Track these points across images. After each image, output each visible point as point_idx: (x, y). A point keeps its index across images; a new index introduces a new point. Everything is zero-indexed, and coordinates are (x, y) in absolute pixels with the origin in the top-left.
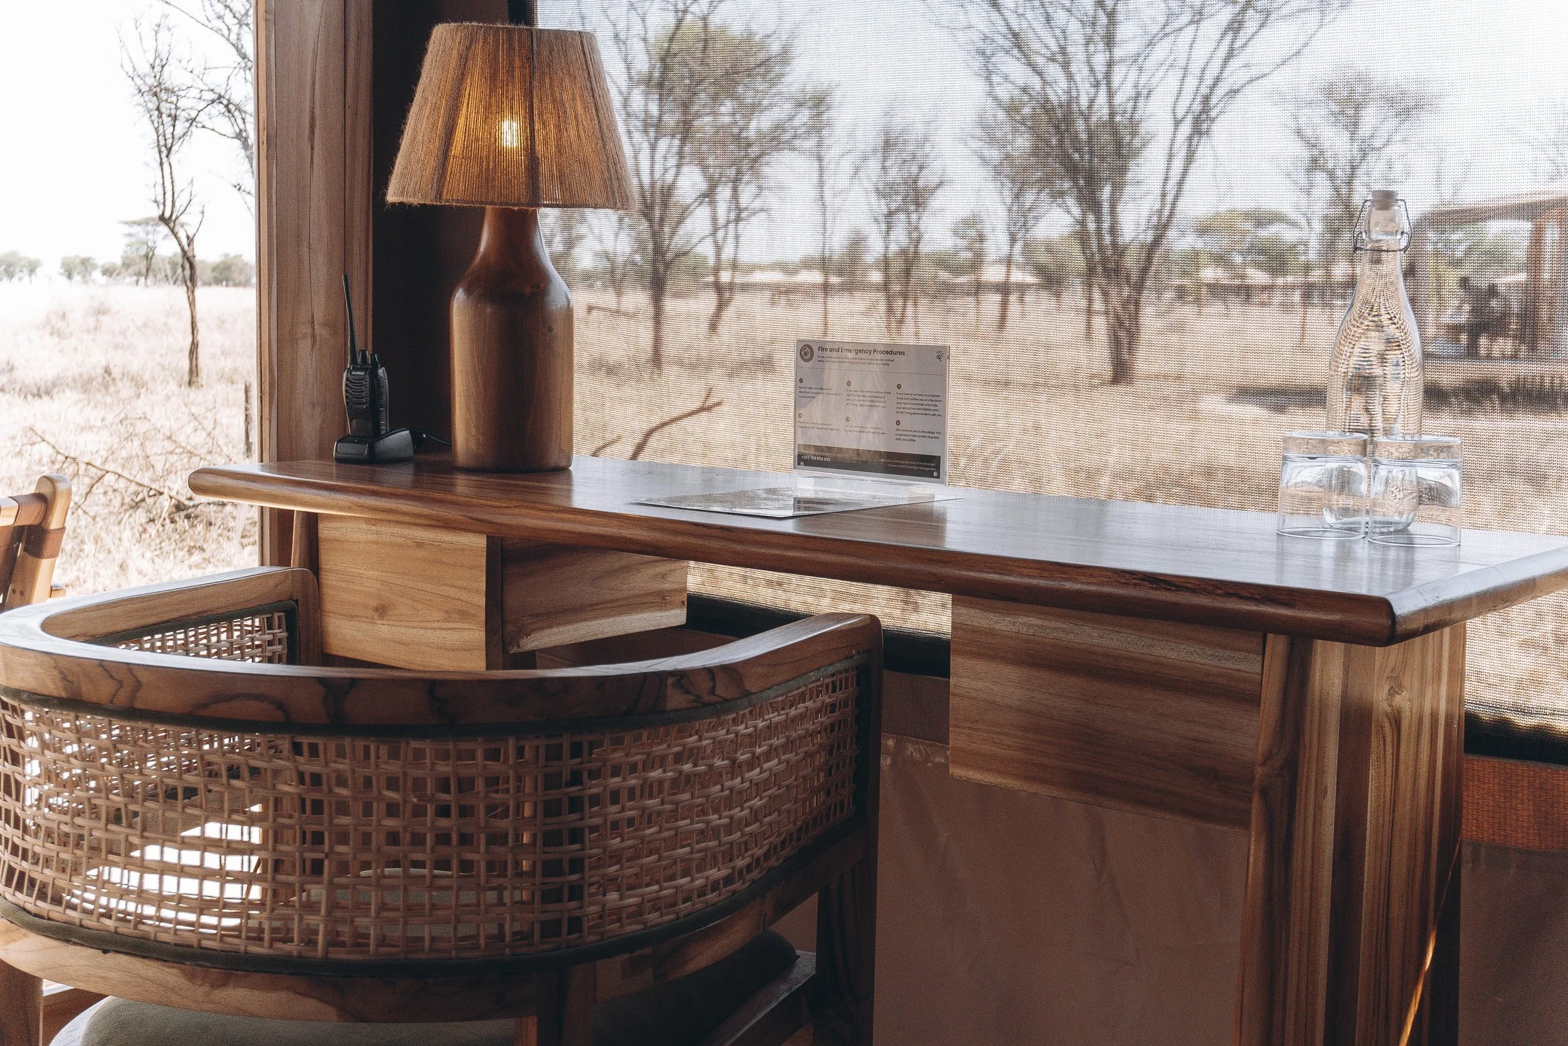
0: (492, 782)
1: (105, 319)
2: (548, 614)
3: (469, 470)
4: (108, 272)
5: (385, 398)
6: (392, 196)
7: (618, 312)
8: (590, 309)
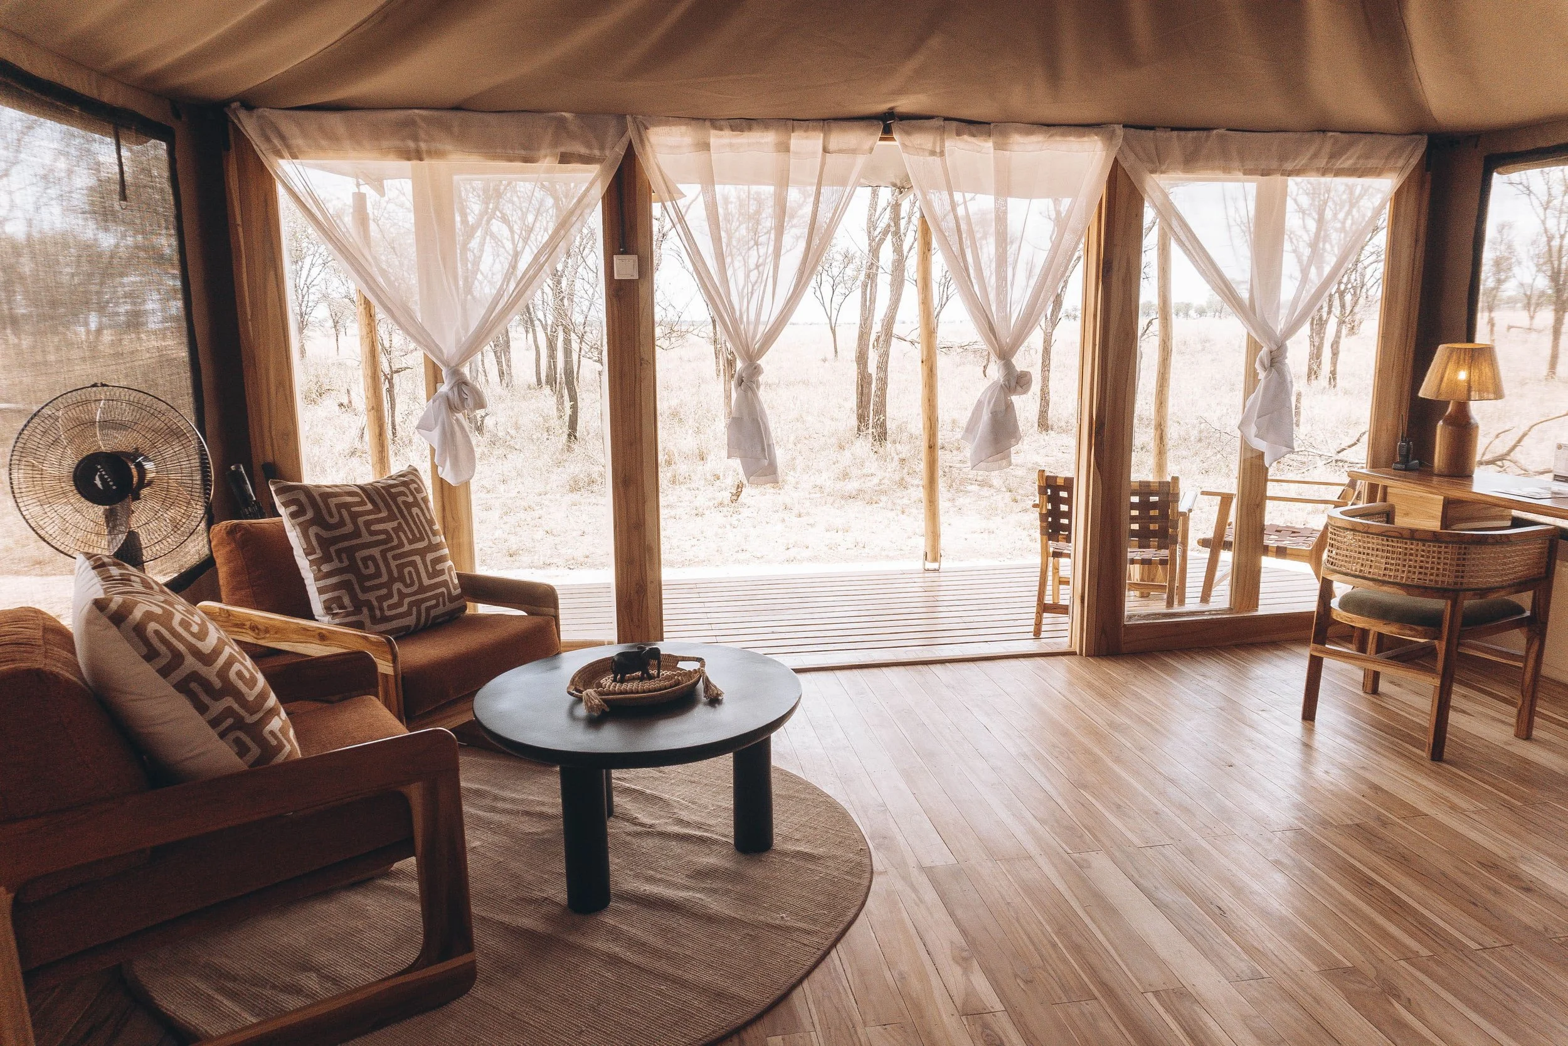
0: (1446, 553)
1: (1207, 345)
2: (1462, 519)
3: (1439, 475)
4: (1201, 312)
5: (1411, 451)
6: (1421, 394)
7: (1530, 329)
8: (1510, 328)
